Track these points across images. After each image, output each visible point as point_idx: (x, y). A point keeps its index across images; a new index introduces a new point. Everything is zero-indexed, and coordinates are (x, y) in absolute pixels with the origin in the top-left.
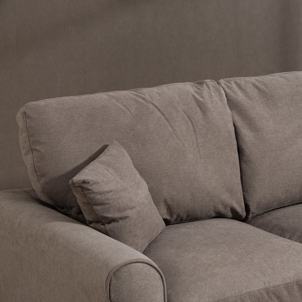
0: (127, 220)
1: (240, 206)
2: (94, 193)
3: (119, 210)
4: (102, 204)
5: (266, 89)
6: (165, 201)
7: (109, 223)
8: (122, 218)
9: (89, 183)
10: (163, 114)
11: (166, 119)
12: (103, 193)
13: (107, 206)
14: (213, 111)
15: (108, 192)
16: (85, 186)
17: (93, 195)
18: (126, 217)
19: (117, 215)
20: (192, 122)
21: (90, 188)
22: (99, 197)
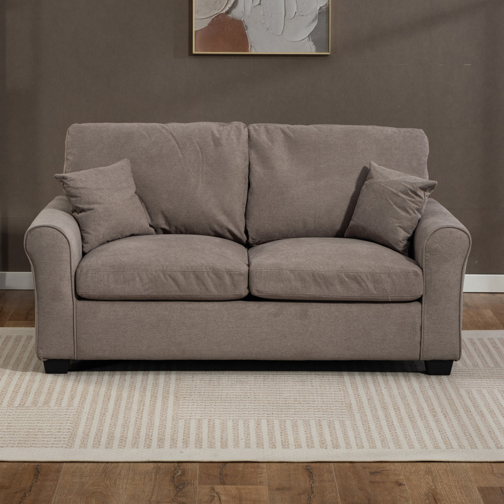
0: (93, 211)
1: (239, 230)
2: (70, 187)
3: (89, 203)
4: (76, 197)
5: (292, 135)
6: (163, 213)
7: (81, 212)
8: (89, 210)
9: (67, 179)
10: (178, 143)
11: (179, 147)
12: (78, 188)
13: (79, 198)
14: (225, 147)
15: (82, 188)
16: (65, 181)
17: (69, 189)
18: (92, 209)
19: (86, 206)
20: (202, 153)
21: (67, 183)
22: (74, 190)
